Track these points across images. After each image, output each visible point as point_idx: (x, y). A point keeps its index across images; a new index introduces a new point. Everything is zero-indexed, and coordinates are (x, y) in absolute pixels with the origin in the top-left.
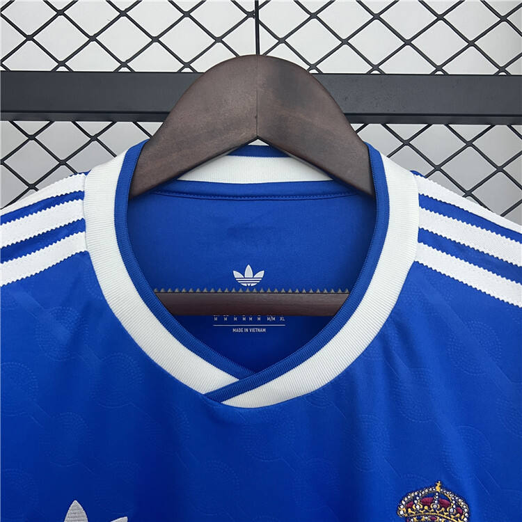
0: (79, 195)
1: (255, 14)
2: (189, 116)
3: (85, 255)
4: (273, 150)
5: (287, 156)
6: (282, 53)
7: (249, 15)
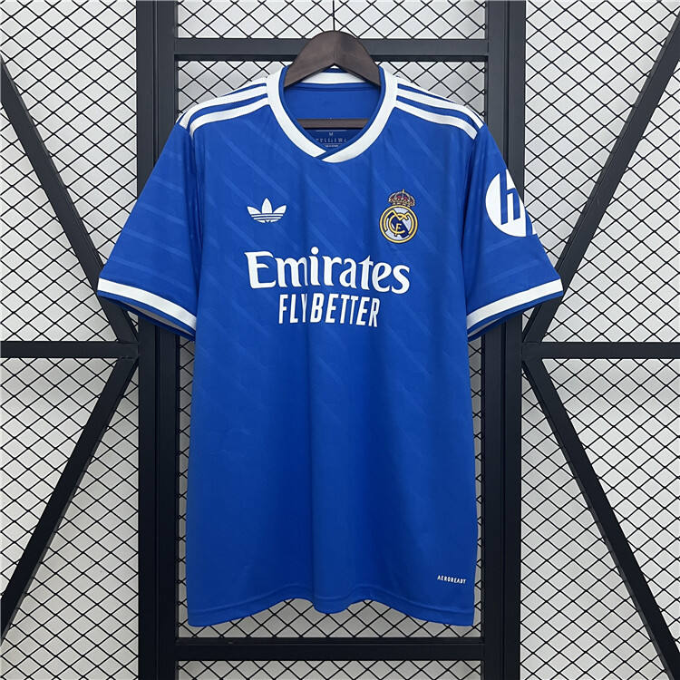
0: (265, 85)
1: (333, 15)
2: (305, 55)
3: (268, 107)
4: (342, 70)
5: (346, 72)
6: (344, 30)
7: (330, 15)
